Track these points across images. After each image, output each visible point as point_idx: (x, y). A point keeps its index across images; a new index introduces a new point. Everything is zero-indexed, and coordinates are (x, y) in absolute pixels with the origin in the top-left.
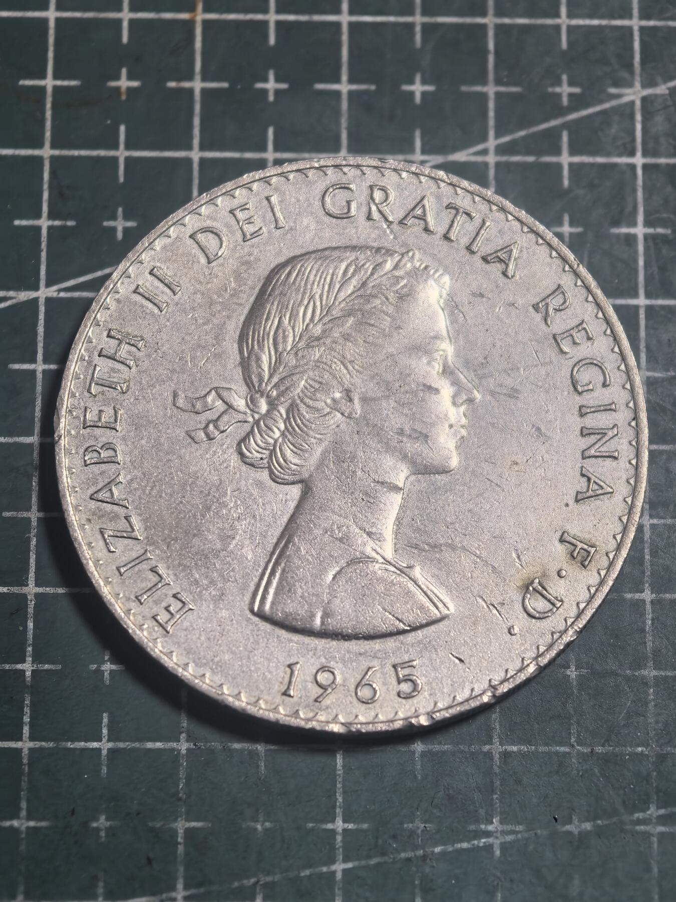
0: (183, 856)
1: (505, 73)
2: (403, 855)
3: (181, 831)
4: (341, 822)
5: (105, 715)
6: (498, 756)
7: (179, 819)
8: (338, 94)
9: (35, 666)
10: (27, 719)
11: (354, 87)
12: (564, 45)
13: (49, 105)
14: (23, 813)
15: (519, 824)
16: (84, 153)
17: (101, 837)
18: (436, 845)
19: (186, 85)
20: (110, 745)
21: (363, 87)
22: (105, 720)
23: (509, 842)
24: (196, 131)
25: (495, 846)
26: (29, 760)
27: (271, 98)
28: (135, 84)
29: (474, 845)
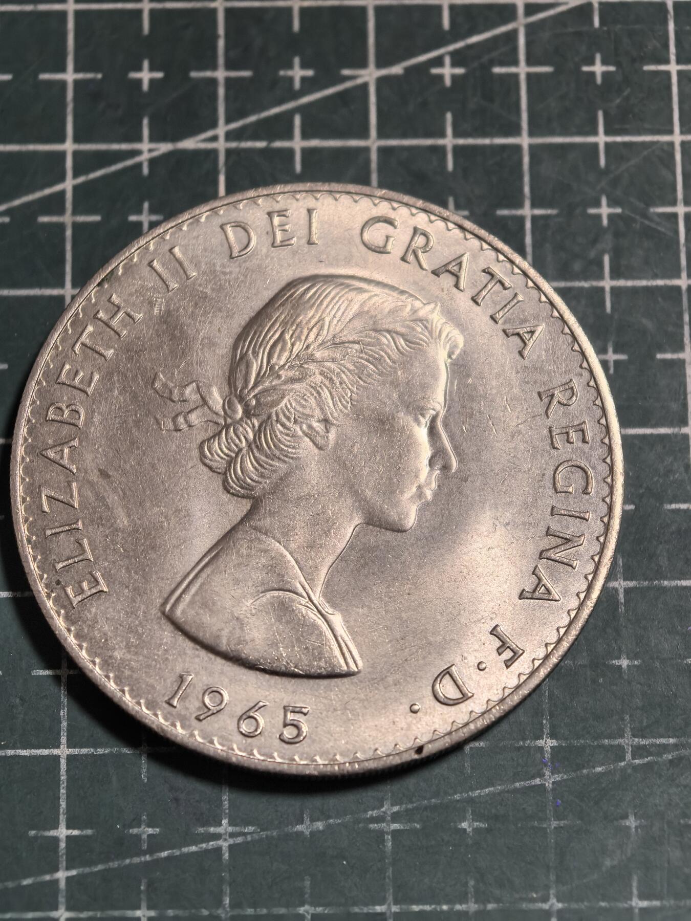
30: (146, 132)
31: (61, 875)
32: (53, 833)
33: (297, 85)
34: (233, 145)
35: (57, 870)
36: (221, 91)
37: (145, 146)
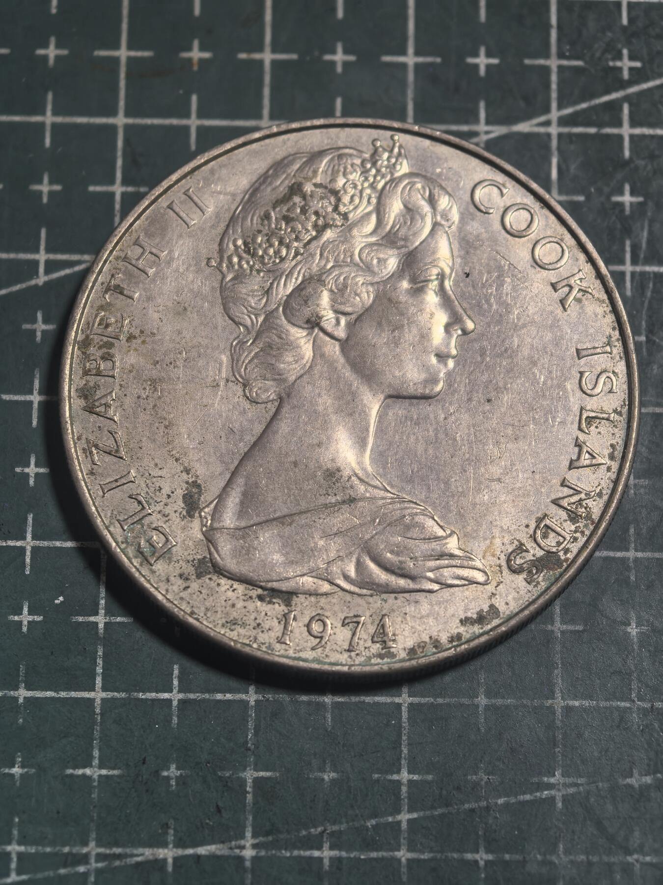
0: (252, 805)
1: (568, 47)
2: (467, 806)
3: (250, 781)
4: (406, 774)
5: (176, 667)
6: (560, 710)
7: (248, 769)
8: (404, 66)
9: (108, 618)
10: (99, 670)
11: (420, 60)
12: (625, 21)
13: (123, 75)
14: (96, 762)
15: (581, 776)
16: (157, 121)
17: (172, 786)
18: (500, 797)
19: (257, 56)
20: (181, 696)
21: (429, 59)
22: (176, 672)
23: (572, 794)
24: (266, 102)
25: (558, 798)
26: (101, 710)
27: (339, 69)
28: (207, 55)
29: (536, 797)
30: (482, 115)
31: (404, 817)
32: (395, 777)
33: (626, 75)
34: (566, 130)
35: (399, 812)
36: (554, 78)
37: (482, 127)
